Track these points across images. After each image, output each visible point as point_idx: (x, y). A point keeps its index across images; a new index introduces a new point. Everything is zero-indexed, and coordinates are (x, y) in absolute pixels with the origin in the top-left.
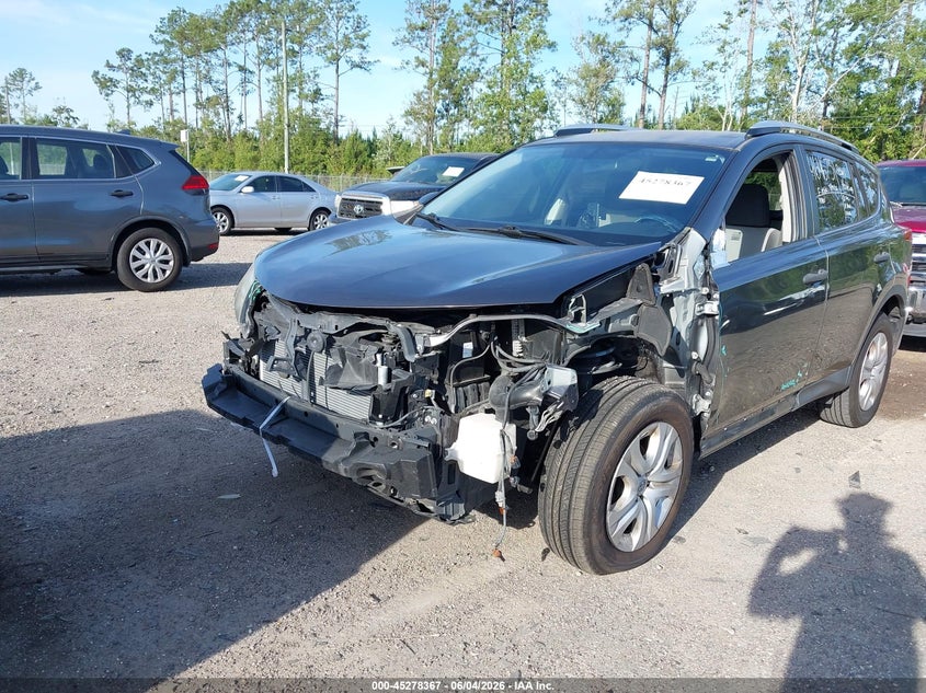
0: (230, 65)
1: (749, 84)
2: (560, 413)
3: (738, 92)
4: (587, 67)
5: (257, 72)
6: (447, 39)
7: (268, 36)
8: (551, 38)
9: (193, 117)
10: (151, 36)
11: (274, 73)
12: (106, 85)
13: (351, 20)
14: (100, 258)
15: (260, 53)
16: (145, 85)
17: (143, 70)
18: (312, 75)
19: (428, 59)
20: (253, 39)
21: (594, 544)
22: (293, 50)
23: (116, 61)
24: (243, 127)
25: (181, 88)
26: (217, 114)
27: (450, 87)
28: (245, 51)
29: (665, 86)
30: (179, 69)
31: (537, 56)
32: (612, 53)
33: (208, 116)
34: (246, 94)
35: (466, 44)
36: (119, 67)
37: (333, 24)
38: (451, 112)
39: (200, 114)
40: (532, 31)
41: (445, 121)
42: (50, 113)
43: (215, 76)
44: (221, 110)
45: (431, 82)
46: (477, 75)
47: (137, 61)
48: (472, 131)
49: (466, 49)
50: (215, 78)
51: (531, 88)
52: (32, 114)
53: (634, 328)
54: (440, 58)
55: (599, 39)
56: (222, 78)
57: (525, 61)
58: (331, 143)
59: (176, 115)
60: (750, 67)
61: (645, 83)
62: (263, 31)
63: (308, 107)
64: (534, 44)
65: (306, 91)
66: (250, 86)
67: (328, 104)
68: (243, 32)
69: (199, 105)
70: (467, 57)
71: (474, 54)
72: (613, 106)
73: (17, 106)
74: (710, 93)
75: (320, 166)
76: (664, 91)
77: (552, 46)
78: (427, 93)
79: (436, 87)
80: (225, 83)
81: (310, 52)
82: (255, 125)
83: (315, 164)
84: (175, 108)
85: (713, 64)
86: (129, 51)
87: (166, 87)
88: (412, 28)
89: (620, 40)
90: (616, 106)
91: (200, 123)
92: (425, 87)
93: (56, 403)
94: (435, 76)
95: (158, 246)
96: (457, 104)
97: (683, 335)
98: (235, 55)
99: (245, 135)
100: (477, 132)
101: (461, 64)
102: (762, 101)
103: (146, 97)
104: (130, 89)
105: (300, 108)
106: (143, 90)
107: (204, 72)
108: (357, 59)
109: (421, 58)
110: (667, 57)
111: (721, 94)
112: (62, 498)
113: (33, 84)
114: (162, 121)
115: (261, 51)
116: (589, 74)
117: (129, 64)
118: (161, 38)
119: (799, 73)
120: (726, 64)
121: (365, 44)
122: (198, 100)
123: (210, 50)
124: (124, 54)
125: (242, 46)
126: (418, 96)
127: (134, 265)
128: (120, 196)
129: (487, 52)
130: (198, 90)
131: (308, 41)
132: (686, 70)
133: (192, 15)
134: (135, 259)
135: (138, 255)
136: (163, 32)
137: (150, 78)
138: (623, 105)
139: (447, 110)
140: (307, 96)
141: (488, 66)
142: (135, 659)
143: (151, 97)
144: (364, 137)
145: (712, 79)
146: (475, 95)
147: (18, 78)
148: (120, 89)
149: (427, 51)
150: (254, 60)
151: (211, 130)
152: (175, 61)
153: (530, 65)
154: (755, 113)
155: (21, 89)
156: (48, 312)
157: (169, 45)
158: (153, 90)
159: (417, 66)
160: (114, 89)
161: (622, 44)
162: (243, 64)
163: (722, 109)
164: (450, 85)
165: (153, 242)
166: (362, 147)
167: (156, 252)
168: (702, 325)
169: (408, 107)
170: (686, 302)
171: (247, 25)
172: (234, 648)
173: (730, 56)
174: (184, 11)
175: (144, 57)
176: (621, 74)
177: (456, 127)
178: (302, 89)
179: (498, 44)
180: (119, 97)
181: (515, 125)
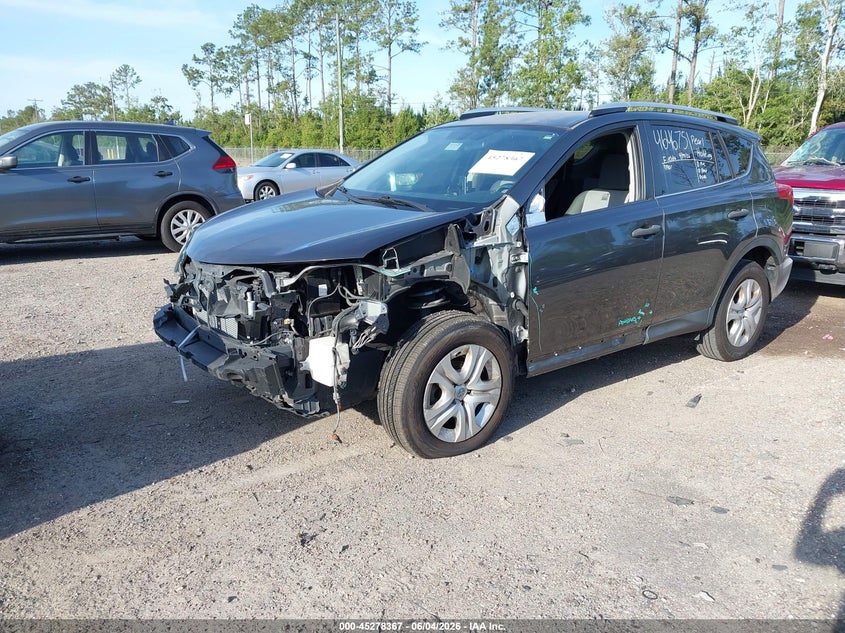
0: (296, 53)
1: (779, 45)
2: (374, 335)
3: (766, 55)
4: (618, 40)
5: (319, 57)
6: (489, 19)
7: (329, 25)
8: (585, 12)
9: (266, 101)
10: (230, 31)
11: (334, 58)
12: (193, 76)
13: (402, 6)
14: (147, 227)
15: (322, 41)
16: (226, 74)
17: (224, 61)
18: (367, 58)
19: (471, 39)
20: (317, 28)
21: (413, 433)
22: (351, 37)
23: (201, 55)
24: (308, 107)
25: (256, 76)
26: (286, 97)
27: (491, 63)
28: (307, 40)
29: (696, 52)
30: (254, 59)
31: (571, 31)
32: (645, 24)
33: (279, 99)
34: (310, 78)
35: (506, 23)
36: (204, 60)
37: (386, 11)
38: (492, 86)
39: (272, 98)
40: (567, 6)
41: (486, 95)
42: (149, 103)
43: (284, 64)
44: (289, 94)
45: (474, 61)
46: (514, 52)
47: (218, 54)
48: (511, 103)
49: (505, 28)
50: (283, 66)
51: (565, 61)
52: (135, 104)
53: (449, 273)
54: (482, 37)
55: (630, 11)
56: (290, 65)
57: (560, 36)
58: (384, 120)
59: (252, 100)
60: (779, 31)
61: (676, 51)
62: (325, 21)
63: (364, 88)
64: (569, 20)
65: (362, 73)
66: (314, 71)
67: (382, 84)
68: (308, 22)
69: (270, 90)
70: (505, 35)
71: (512, 32)
72: (644, 74)
73: (122, 97)
74: (739, 57)
75: (375, 141)
76: (695, 56)
77: (586, 20)
78: (469, 70)
79: (478, 64)
80: (292, 69)
81: (366, 38)
82: (318, 106)
83: (371, 139)
84: (250, 93)
85: (741, 29)
86: (212, 46)
87: (243, 76)
88: (456, 10)
89: (650, 10)
90: (646, 73)
91: (272, 105)
92: (468, 64)
93: (83, 337)
94: (477, 55)
95: (194, 215)
96: (498, 79)
97: (499, 278)
98: (301, 44)
99: (310, 115)
100: (516, 103)
101: (502, 41)
102: (792, 62)
103: (227, 85)
104: (213, 79)
105: (357, 89)
106: (224, 79)
107: (275, 60)
108: (407, 42)
109: (464, 38)
110: (697, 24)
111: (750, 57)
112: (64, 400)
113: (134, 78)
114: (240, 105)
115: (323, 39)
116: (620, 45)
117: (212, 57)
118: (238, 33)
119: (830, 33)
120: (754, 29)
121: (415, 28)
122: (269, 84)
123: (279, 40)
124: (208, 48)
125: (306, 35)
126: (462, 73)
127: (174, 232)
128: (161, 176)
129: (525, 30)
130: (270, 77)
131: (364, 28)
132: (716, 37)
133: (264, 11)
134: (175, 227)
135: (178, 223)
136: (240, 28)
137: (230, 68)
138: (652, 73)
139: (489, 85)
140: (363, 78)
141: (525, 42)
142: (72, 496)
143: (231, 85)
144: (415, 112)
145: (743, 44)
146: (514, 70)
147: (123, 74)
148: (205, 80)
149: (470, 31)
150: (316, 47)
151: (282, 112)
152: (250, 52)
153: (563, 40)
154: (785, 75)
155: (125, 82)
156: (103, 270)
157: (245, 38)
158: (232, 79)
159: (461, 46)
160: (200, 79)
161: (653, 15)
162: (307, 52)
163: (751, 72)
164: (492, 61)
165: (190, 213)
166: (411, 122)
167: (192, 221)
168: (520, 271)
169: (452, 84)
170: (501, 253)
171: (311, 16)
172: (138, 492)
173: (757, 20)
174: (258, 8)
175: (225, 50)
176: (652, 43)
177: (497, 99)
178: (359, 72)
179: (535, 22)
180: (204, 86)
181: (551, 97)
